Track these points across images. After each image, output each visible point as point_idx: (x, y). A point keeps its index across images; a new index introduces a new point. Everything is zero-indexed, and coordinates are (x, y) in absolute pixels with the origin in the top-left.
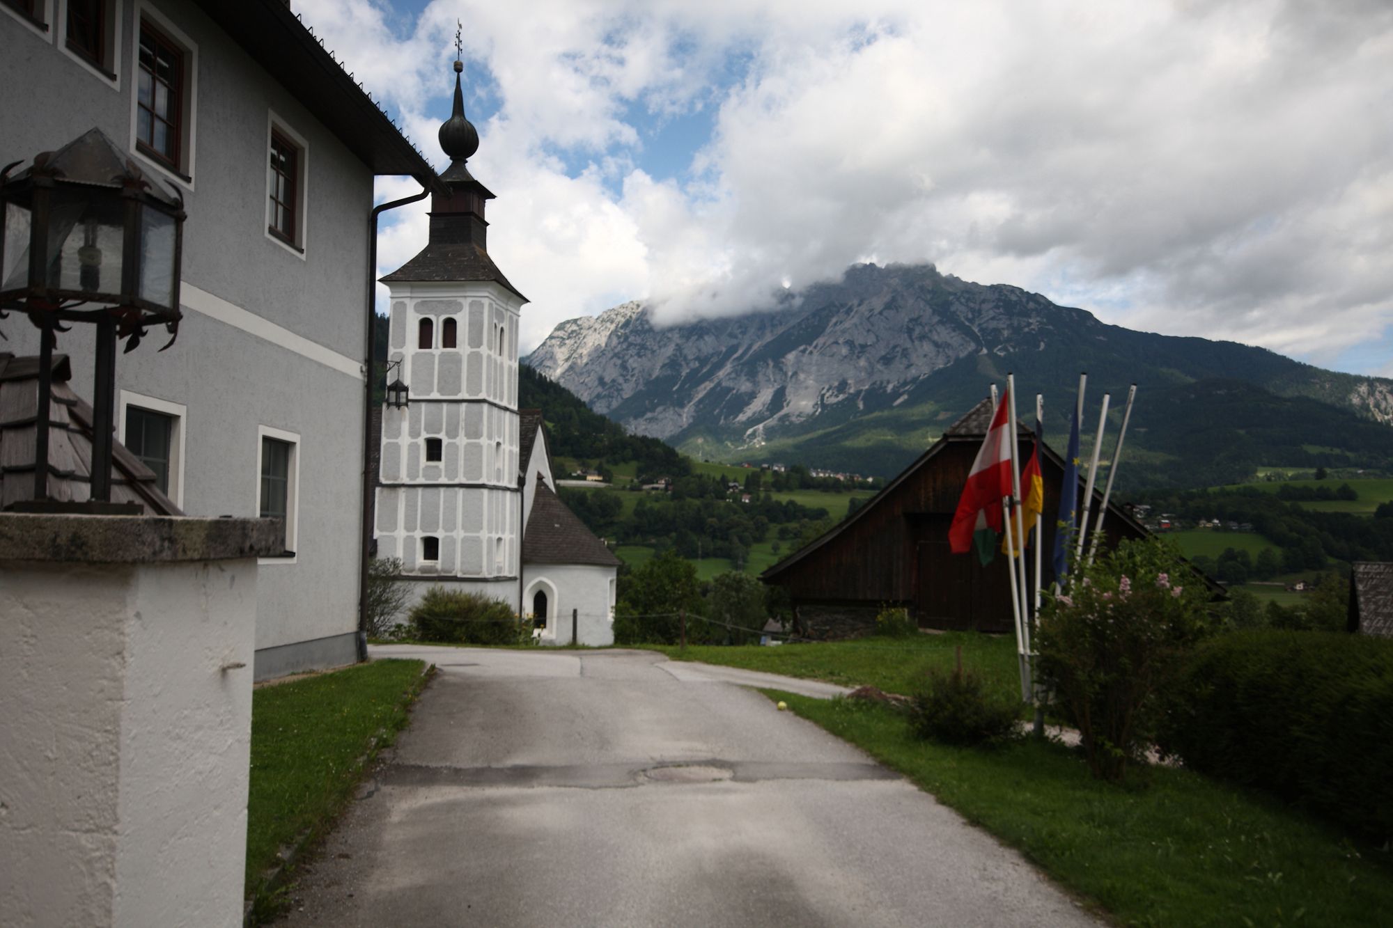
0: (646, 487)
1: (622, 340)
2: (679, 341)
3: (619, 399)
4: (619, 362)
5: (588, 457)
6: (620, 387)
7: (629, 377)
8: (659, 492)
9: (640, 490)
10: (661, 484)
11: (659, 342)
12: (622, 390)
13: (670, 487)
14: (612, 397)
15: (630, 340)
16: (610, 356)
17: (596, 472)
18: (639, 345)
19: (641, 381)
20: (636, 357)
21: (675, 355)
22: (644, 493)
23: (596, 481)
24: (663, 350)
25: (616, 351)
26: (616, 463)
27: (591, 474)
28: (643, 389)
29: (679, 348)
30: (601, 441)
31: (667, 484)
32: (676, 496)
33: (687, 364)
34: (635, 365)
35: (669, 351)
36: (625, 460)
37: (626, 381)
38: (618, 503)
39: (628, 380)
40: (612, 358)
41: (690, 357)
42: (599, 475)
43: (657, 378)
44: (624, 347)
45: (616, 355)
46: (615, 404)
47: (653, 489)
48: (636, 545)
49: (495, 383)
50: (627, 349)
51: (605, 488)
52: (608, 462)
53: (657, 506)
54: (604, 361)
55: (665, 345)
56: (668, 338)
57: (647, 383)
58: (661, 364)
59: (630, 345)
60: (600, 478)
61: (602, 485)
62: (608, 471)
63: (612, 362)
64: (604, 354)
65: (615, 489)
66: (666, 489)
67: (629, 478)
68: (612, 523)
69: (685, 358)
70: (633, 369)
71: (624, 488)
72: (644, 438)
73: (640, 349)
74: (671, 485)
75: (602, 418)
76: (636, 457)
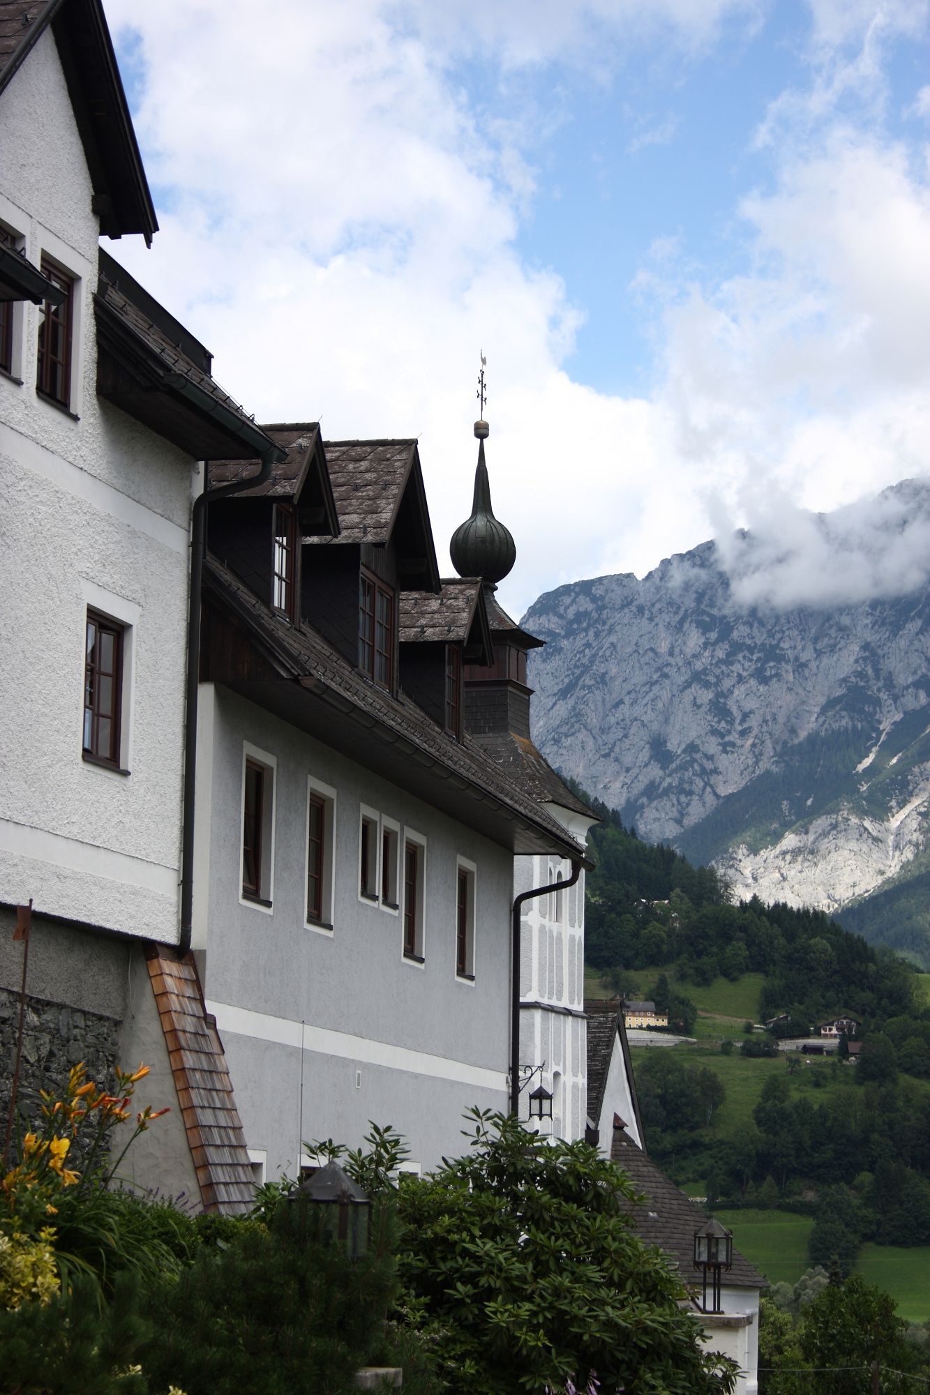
0: (786, 1045)
1: (713, 636)
2: (870, 637)
3: (709, 799)
4: (706, 696)
5: (628, 966)
6: (709, 766)
7: (733, 737)
8: (823, 1058)
9: (771, 1053)
10: (829, 1039)
11: (816, 640)
12: (715, 771)
13: (853, 1047)
14: (690, 793)
15: (735, 634)
16: (680, 679)
17: (651, 1005)
18: (763, 647)
19: (769, 748)
20: (753, 682)
21: (861, 675)
22: (781, 1062)
23: (649, 1028)
24: (826, 661)
25: (698, 666)
26: (704, 980)
27: (636, 1012)
28: (775, 769)
29: (871, 653)
30: (664, 920)
31: (845, 1038)
32: (872, 1071)
33: (896, 698)
34: (751, 704)
35: (846, 661)
36: (730, 973)
37: (727, 747)
38: (712, 1090)
39: (733, 744)
40: (688, 685)
41: (903, 679)
42: (658, 1013)
43: (812, 739)
44: (720, 654)
45: (698, 678)
46: (697, 812)
47: (807, 1050)
48: (762, 1206)
49: (551, 971)
50: (728, 661)
51: (675, 1048)
52: (683, 977)
53: (817, 1098)
54: (665, 695)
55: (833, 648)
56: (842, 629)
57: (785, 752)
58: (822, 700)
59: (736, 648)
60: (663, 1022)
61: (667, 1040)
62: (683, 1002)
63: (688, 696)
64: (666, 676)
65: (701, 1052)
66: (843, 1051)
67: (740, 1022)
68: (696, 1145)
69: (889, 683)
70: (745, 716)
71: (726, 1049)
72: (781, 910)
73: (764, 661)
74: (855, 1039)
75: (664, 855)
76: (759, 964)
